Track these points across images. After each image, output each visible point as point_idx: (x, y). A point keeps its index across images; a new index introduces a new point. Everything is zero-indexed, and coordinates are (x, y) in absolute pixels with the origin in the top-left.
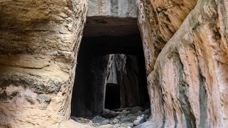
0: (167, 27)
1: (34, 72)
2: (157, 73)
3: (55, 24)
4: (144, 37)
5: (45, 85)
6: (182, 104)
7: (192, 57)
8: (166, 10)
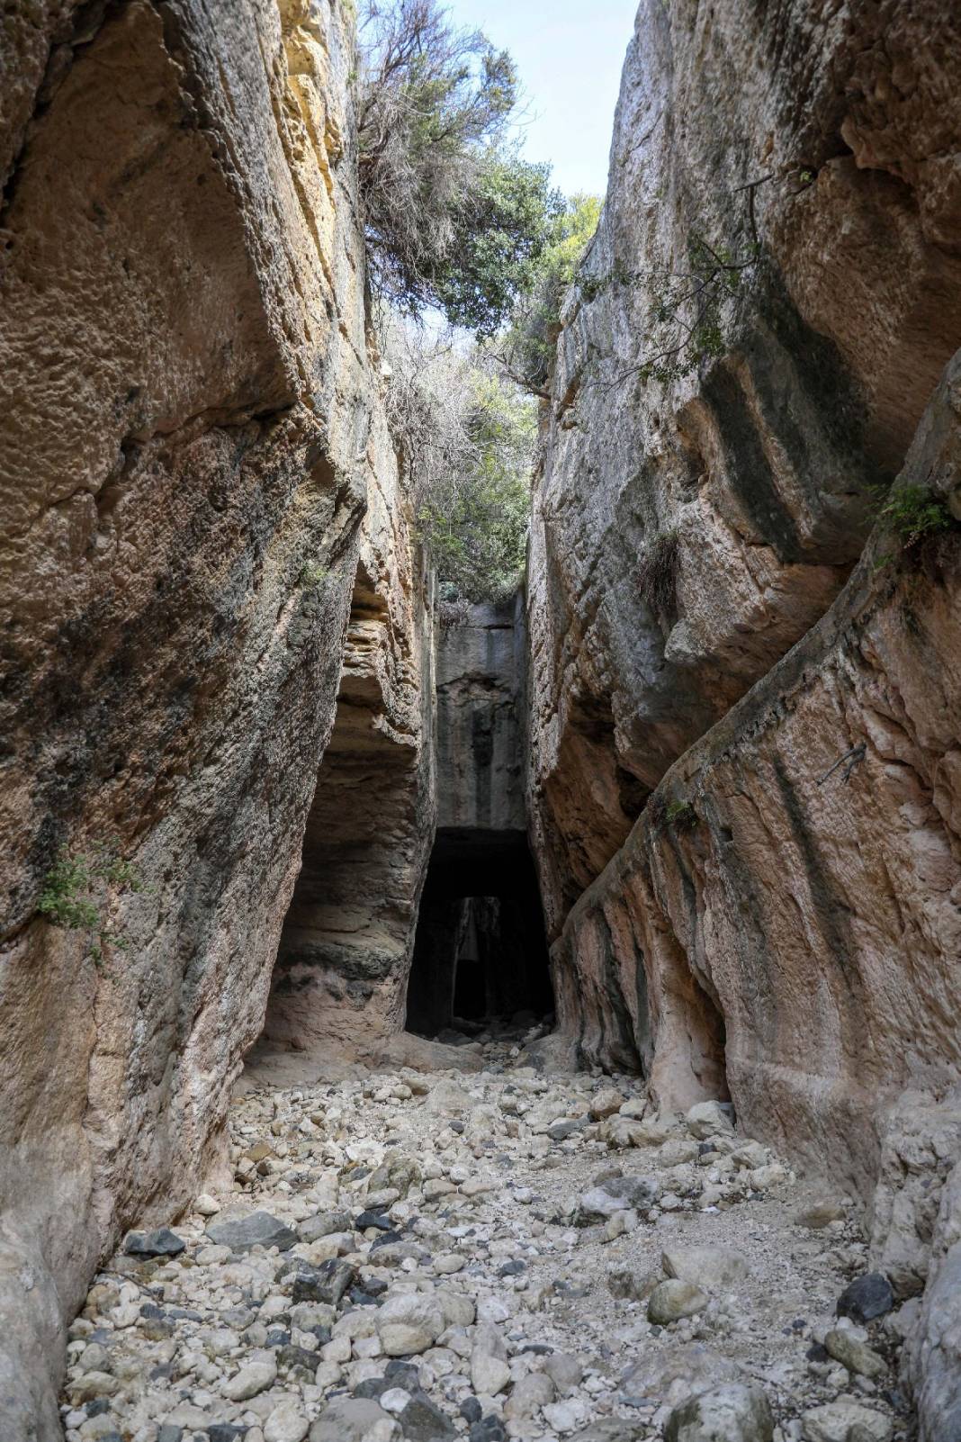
0: (584, 865)
1: (343, 939)
2: (569, 942)
3: (382, 849)
4: (542, 872)
5: (364, 962)
6: (611, 995)
7: (622, 919)
8: (581, 839)
